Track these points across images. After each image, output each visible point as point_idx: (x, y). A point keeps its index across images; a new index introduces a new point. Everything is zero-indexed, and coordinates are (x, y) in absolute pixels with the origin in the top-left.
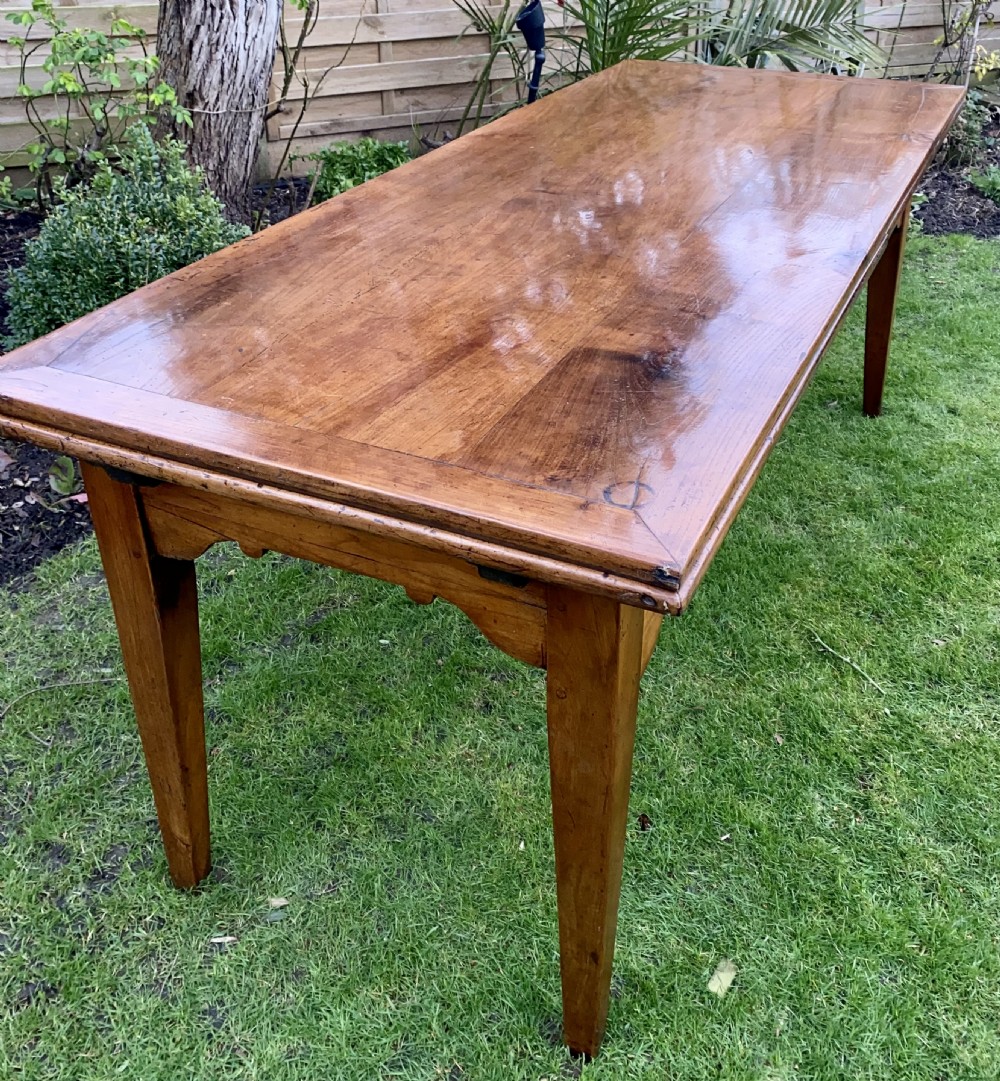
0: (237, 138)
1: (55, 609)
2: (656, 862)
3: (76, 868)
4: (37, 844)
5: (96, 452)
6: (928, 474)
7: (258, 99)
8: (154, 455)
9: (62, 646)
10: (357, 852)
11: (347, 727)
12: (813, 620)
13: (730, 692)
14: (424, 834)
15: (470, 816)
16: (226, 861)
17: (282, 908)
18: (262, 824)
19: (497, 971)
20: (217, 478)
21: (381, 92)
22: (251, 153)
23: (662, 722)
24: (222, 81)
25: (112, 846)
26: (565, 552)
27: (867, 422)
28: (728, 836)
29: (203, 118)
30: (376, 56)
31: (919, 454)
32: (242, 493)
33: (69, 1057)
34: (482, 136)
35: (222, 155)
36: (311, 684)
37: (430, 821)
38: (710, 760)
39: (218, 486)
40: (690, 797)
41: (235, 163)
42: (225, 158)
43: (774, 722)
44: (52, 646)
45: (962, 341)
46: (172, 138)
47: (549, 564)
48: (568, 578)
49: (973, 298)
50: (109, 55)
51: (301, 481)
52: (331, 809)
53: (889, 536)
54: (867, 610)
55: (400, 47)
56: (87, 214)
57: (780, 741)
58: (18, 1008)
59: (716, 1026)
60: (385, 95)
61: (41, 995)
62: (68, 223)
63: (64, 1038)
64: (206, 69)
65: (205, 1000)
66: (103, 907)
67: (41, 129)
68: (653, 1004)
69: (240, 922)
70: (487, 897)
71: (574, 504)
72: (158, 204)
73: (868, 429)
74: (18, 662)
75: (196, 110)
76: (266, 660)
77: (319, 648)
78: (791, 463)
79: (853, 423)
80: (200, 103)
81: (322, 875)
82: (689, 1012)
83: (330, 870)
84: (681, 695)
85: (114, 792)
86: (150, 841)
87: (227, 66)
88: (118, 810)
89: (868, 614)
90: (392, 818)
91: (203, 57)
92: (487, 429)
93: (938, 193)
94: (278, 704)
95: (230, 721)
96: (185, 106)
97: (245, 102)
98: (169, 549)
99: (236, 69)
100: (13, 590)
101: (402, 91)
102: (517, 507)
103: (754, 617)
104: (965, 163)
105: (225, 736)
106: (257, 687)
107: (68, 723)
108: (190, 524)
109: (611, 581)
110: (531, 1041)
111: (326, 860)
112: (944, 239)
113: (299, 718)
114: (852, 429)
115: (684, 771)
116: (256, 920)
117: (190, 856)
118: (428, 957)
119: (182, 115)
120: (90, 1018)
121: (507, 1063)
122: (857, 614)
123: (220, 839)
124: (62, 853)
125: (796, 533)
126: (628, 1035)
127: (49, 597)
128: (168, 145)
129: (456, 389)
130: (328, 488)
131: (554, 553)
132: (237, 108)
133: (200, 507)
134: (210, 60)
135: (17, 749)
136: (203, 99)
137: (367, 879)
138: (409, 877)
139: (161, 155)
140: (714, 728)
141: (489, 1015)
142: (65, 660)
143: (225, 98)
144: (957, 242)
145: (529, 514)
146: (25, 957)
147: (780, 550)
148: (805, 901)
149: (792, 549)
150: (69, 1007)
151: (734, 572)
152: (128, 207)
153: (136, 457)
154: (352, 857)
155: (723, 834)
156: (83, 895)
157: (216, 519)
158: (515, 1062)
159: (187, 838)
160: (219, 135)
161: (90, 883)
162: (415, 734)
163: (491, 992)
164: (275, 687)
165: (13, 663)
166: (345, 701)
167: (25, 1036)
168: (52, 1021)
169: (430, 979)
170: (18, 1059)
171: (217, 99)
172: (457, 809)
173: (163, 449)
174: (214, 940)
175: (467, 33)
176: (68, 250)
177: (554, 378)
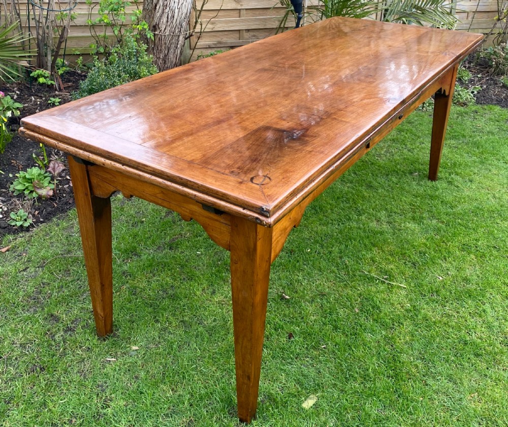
0: (173, 46)
1: (73, 227)
2: (292, 353)
3: (61, 325)
4: (48, 315)
5: (67, 149)
6: (452, 207)
7: (183, 29)
8: (87, 151)
9: (72, 241)
10: (170, 333)
11: (176, 284)
12: (384, 264)
13: (340, 289)
14: (198, 329)
15: (219, 324)
16: (118, 330)
17: (136, 350)
18: (134, 318)
19: (216, 386)
20: (108, 162)
21: (239, 30)
22: (179, 52)
23: (307, 297)
24: (167, 21)
25: (76, 319)
26: (228, 199)
27: (429, 183)
28: (325, 346)
29: (159, 36)
30: (238, 14)
31: (450, 198)
32: (116, 168)
33: (44, 394)
34: (259, 43)
35: (166, 52)
36: (165, 266)
37: (202, 324)
38: (325, 315)
39: (108, 165)
40: (312, 328)
41: (172, 56)
42: (167, 54)
43: (357, 303)
44: (69, 241)
45: (482, 152)
46: (143, 43)
47: (223, 203)
48: (230, 209)
49: (493, 134)
50: (122, 9)
51: (137, 164)
52: (163, 315)
53: (427, 232)
54: (409, 262)
55: (249, 11)
56: (105, 72)
57: (357, 311)
58: (29, 374)
59: (302, 420)
60: (241, 32)
61: (38, 369)
62: (97, 74)
63: (44, 387)
64: (161, 16)
65: (100, 381)
66: (68, 340)
67: (96, 38)
68: (277, 408)
69: (119, 353)
70: (218, 357)
71: (237, 181)
72: (133, 69)
73: (428, 186)
74: (55, 246)
75: (156, 33)
76: (149, 255)
77: (172, 253)
78: (390, 197)
79: (422, 183)
80: (158, 30)
81: (154, 340)
82: (292, 413)
83: (158, 338)
84: (318, 288)
85: (81, 299)
86: (90, 319)
87: (170, 15)
88: (81, 305)
89: (410, 263)
90: (187, 321)
91: (160, 11)
92: (214, 152)
93: (487, 86)
94: (151, 272)
95: (130, 277)
96: (152, 31)
97: (177, 31)
98: (99, 193)
99: (173, 17)
100: (59, 219)
101: (248, 30)
102: (214, 180)
103: (358, 259)
104: (503, 74)
105: (127, 282)
106: (144, 265)
107: (69, 271)
108: (105, 183)
109: (245, 212)
110: (224, 414)
111: (157, 334)
112: (485, 107)
113: (158, 278)
114: (422, 185)
115: (313, 318)
116: (125, 354)
117: (103, 321)
118: (189, 377)
119: (150, 35)
120: (55, 381)
121: (212, 421)
122: (405, 263)
123: (117, 321)
124: (57, 319)
125: (385, 227)
126: (264, 418)
127: (71, 223)
128: (141, 46)
129: (208, 137)
130: (146, 168)
131: (225, 199)
132: (173, 33)
133: (108, 176)
134: (163, 13)
135: (48, 278)
136: (159, 29)
137: (171, 343)
138: (189, 345)
139: (137, 50)
140: (329, 302)
141: (209, 402)
142: (72, 247)
143: (168, 28)
144: (491, 109)
145: (218, 183)
146: (35, 355)
147: (375, 233)
148: (352, 377)
149: (382, 233)
150: (48, 376)
151: (353, 240)
152: (121, 70)
153: (81, 152)
154: (167, 334)
155: (323, 345)
156: (62, 336)
157: (114, 182)
158: (215, 422)
159: (102, 314)
160: (165, 44)
161: (66, 331)
162: (203, 290)
163: (211, 394)
164: (150, 265)
165: (53, 246)
166: (177, 274)
167: (30, 384)
168: (40, 380)
169: (188, 385)
170: (25, 392)
171: (165, 29)
172: (214, 321)
173: (90, 149)
174: (107, 359)
175: (276, 6)
176: (95, 85)
177: (249, 136)
